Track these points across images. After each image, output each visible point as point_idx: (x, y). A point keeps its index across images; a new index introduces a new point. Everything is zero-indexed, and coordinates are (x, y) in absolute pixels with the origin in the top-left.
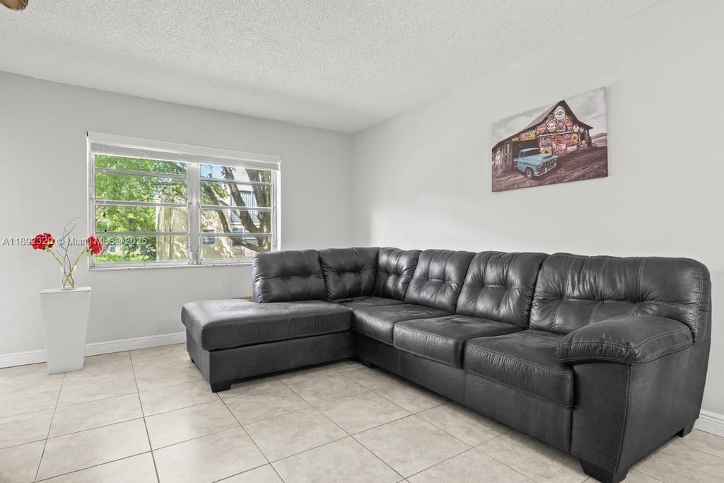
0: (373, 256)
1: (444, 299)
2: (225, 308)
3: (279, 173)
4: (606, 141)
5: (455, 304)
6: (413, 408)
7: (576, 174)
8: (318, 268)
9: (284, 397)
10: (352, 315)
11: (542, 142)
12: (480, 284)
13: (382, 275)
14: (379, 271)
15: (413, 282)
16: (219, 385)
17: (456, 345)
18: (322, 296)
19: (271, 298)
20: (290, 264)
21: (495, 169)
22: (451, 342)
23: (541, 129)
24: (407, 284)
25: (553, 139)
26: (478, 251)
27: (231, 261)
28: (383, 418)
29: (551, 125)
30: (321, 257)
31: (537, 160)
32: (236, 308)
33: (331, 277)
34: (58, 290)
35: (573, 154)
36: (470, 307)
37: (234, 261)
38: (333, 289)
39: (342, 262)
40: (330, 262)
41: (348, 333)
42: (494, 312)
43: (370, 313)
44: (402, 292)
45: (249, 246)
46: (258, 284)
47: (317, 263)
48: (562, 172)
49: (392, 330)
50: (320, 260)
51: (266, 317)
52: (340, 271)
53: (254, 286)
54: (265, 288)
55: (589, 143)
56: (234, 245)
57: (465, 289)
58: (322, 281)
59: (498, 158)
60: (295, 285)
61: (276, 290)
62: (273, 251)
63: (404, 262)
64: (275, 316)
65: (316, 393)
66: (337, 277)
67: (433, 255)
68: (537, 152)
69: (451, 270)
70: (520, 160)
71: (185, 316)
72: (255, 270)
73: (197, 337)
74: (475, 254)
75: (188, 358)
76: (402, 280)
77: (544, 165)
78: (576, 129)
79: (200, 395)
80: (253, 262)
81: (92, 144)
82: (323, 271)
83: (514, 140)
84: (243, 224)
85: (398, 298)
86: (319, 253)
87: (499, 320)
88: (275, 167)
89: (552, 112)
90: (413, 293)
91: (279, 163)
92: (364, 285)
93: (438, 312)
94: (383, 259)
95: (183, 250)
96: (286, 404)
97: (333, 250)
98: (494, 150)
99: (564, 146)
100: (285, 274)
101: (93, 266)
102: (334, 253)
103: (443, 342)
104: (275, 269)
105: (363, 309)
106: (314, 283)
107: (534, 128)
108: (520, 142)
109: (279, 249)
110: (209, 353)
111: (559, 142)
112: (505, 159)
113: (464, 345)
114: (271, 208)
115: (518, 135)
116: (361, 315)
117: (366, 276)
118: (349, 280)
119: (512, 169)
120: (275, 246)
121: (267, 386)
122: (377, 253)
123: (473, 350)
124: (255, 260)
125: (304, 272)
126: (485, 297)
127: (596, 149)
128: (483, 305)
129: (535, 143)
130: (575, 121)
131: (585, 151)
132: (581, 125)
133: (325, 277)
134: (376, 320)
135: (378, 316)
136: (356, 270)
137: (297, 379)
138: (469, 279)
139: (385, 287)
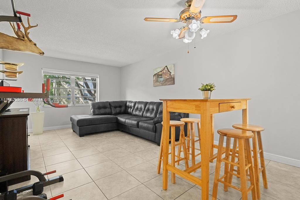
0: (125, 103)
1: (141, 114)
2: (82, 117)
3: (98, 79)
4: (174, 76)
5: (143, 115)
6: (129, 138)
7: (169, 83)
8: (109, 106)
9: (98, 137)
10: (117, 118)
11: (163, 75)
12: (148, 110)
13: (127, 108)
14: (127, 107)
15: (134, 110)
16: (81, 135)
17: (137, 123)
18: (110, 114)
19: (95, 114)
20: (101, 105)
21: (154, 81)
22: (136, 122)
23: (163, 72)
24: (133, 110)
25: (165, 74)
26: (149, 102)
27: (83, 105)
28: (121, 140)
29: (165, 71)
30: (110, 103)
31: (162, 79)
32: (86, 116)
33: (113, 109)
34: (35, 112)
35: (168, 79)
36: (146, 115)
37: (84, 104)
38: (113, 112)
39: (116, 105)
40: (112, 105)
41: (116, 123)
42: (150, 116)
43: (121, 118)
44: (132, 113)
45: (90, 100)
46: (92, 110)
47: (109, 105)
48: (166, 83)
49: (125, 121)
50: (110, 104)
51: (93, 118)
52: (116, 107)
53: (91, 111)
54: (94, 112)
55: (171, 77)
56: (84, 99)
57: (145, 111)
58: (110, 110)
59: (154, 78)
60: (103, 111)
61: (97, 112)
62: (96, 101)
63: (132, 104)
64: (96, 118)
65: (106, 137)
66: (115, 109)
67: (140, 103)
68: (162, 77)
69: (143, 106)
70: (159, 79)
71: (72, 119)
72: (91, 107)
73: (76, 123)
74: (148, 102)
75: (72, 131)
76: (132, 109)
77: (164, 81)
78: (169, 73)
79: (76, 138)
80: (91, 105)
81: (43, 72)
82: (110, 107)
83: (158, 74)
84: (88, 92)
85: (130, 114)
86: (109, 102)
87: (151, 118)
88: (98, 77)
89: (164, 68)
90: (134, 113)
91: (98, 76)
92: (122, 111)
93: (139, 117)
94: (128, 104)
95: (64, 101)
96: (98, 138)
97: (113, 101)
98: (154, 76)
99: (167, 77)
100: (99, 108)
101: (43, 106)
102: (114, 102)
103: (135, 122)
104: (97, 106)
105: (119, 116)
106: (108, 110)
107: (161, 71)
108: (159, 74)
109: (99, 101)
110: (79, 127)
111: (166, 75)
112: (156, 79)
113: (139, 123)
114: (96, 89)
115: (158, 73)
116: (119, 118)
117: (123, 109)
118: (118, 110)
119: (157, 81)
120: (97, 100)
121: (94, 136)
122: (126, 102)
123: (140, 123)
124: (91, 104)
125: (105, 107)
126: (149, 113)
127: (172, 78)
128: (148, 115)
129: (161, 75)
130: (169, 71)
131: (170, 78)
132: (170, 72)
133: (111, 109)
134: (122, 119)
135: (123, 118)
136: (120, 107)
137: (102, 134)
138: (146, 109)
139: (128, 111)
